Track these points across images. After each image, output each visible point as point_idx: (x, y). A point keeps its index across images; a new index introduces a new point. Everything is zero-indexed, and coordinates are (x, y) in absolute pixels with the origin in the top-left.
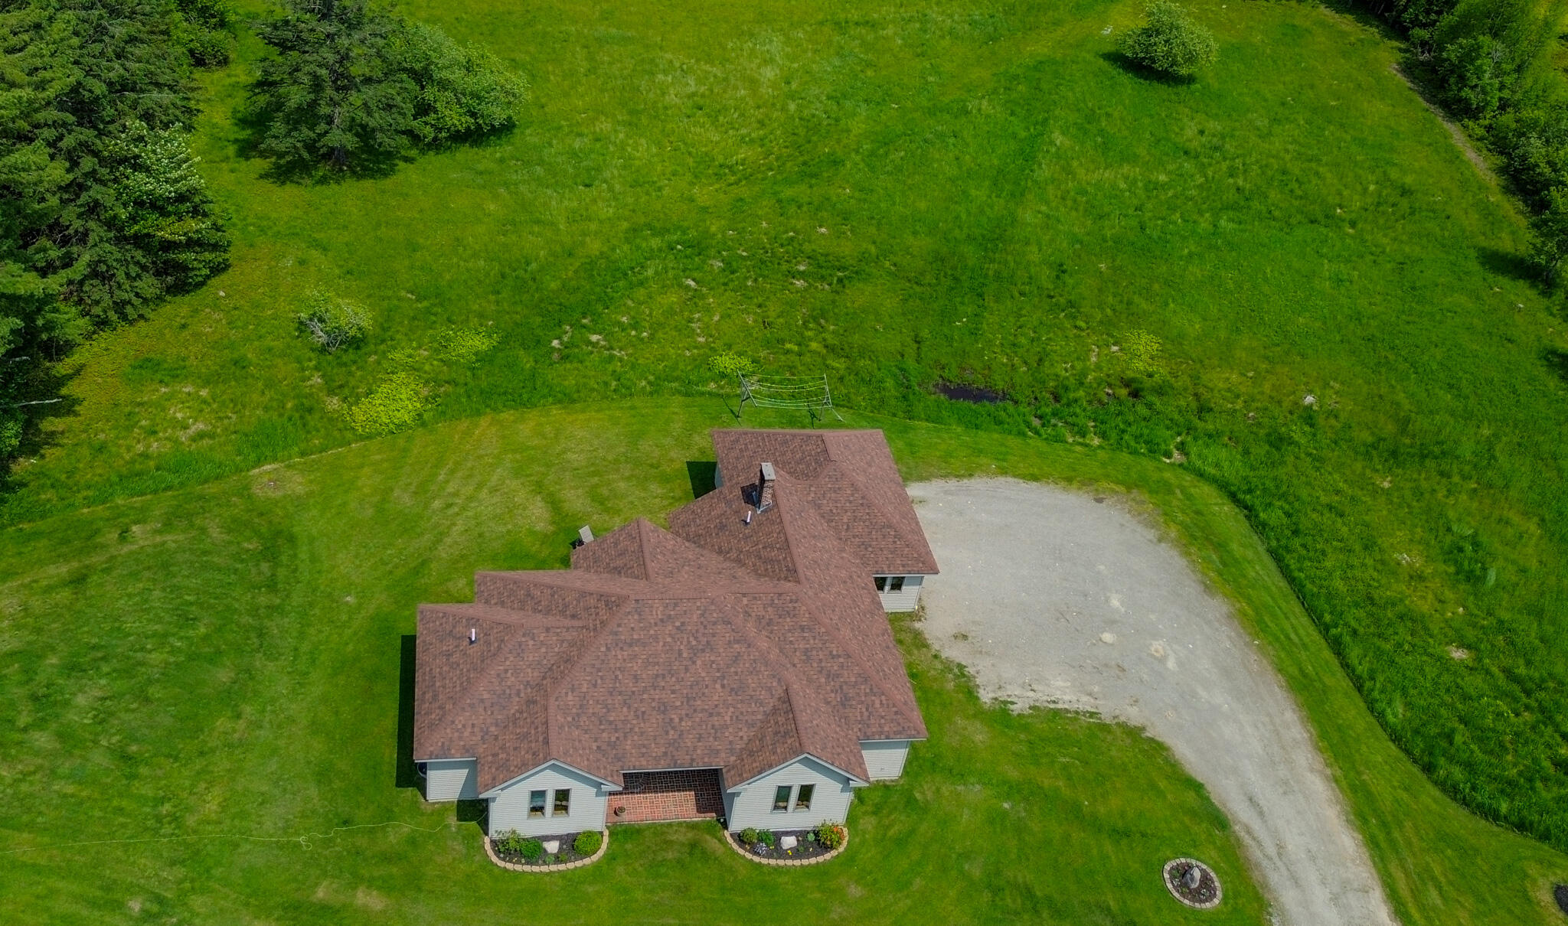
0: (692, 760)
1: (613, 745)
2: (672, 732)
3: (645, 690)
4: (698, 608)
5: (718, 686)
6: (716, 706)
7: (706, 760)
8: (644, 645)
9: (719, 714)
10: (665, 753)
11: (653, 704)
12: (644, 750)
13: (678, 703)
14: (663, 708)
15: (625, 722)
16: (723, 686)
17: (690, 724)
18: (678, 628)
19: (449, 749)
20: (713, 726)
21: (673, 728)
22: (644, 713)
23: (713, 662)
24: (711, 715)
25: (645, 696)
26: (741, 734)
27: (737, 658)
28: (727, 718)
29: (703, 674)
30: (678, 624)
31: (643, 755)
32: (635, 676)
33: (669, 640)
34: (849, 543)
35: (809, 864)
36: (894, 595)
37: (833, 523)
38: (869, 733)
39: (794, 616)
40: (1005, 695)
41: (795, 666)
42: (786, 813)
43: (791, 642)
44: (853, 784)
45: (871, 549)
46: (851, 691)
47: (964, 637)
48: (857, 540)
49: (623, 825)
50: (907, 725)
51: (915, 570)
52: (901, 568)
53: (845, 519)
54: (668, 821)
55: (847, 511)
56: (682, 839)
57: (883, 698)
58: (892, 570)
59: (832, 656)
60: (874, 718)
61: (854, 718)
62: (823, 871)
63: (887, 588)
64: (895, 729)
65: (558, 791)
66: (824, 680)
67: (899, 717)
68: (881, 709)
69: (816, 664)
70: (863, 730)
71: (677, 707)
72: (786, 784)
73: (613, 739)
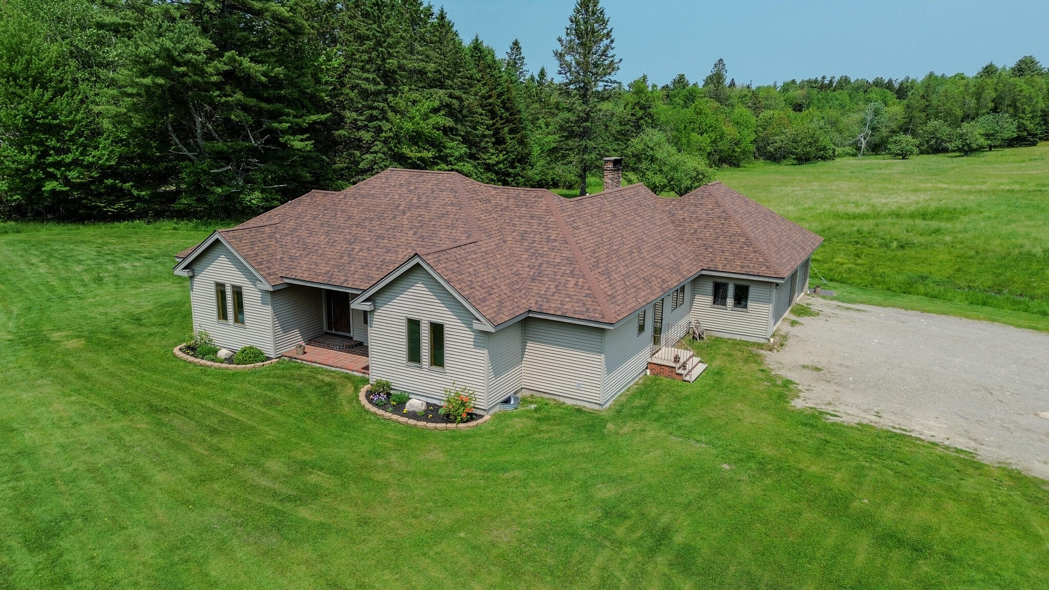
0: (346, 280)
1: (292, 259)
2: (346, 258)
3: (350, 226)
6: (398, 246)
8: (374, 198)
10: (328, 272)
11: (348, 237)
12: (313, 266)
13: (368, 239)
14: (353, 241)
15: (316, 245)
16: (415, 234)
17: (365, 254)
18: (410, 191)
21: (349, 256)
22: (335, 241)
23: (420, 216)
24: (388, 251)
25: (346, 231)
29: (406, 222)
30: (412, 188)
32: (350, 217)
33: (397, 197)
34: (690, 243)
35: (415, 426)
36: (739, 314)
37: (681, 228)
38: (545, 306)
39: (531, 207)
40: (830, 409)
41: (505, 242)
42: (420, 367)
43: (514, 225)
44: (477, 326)
45: (711, 250)
46: (549, 269)
47: (817, 369)
48: (700, 242)
49: (296, 362)
50: (594, 307)
51: (755, 272)
52: (739, 269)
53: (695, 226)
54: (333, 369)
55: (700, 220)
56: (327, 379)
57: (581, 280)
58: (728, 268)
59: (548, 240)
60: (560, 295)
61: (537, 291)
62: (422, 435)
63: (730, 301)
64: (577, 309)
65: (234, 287)
66: (526, 257)
67: (589, 299)
68: (572, 290)
69: (527, 244)
70: (540, 303)
71: (364, 242)
72: (415, 317)
73: (297, 255)
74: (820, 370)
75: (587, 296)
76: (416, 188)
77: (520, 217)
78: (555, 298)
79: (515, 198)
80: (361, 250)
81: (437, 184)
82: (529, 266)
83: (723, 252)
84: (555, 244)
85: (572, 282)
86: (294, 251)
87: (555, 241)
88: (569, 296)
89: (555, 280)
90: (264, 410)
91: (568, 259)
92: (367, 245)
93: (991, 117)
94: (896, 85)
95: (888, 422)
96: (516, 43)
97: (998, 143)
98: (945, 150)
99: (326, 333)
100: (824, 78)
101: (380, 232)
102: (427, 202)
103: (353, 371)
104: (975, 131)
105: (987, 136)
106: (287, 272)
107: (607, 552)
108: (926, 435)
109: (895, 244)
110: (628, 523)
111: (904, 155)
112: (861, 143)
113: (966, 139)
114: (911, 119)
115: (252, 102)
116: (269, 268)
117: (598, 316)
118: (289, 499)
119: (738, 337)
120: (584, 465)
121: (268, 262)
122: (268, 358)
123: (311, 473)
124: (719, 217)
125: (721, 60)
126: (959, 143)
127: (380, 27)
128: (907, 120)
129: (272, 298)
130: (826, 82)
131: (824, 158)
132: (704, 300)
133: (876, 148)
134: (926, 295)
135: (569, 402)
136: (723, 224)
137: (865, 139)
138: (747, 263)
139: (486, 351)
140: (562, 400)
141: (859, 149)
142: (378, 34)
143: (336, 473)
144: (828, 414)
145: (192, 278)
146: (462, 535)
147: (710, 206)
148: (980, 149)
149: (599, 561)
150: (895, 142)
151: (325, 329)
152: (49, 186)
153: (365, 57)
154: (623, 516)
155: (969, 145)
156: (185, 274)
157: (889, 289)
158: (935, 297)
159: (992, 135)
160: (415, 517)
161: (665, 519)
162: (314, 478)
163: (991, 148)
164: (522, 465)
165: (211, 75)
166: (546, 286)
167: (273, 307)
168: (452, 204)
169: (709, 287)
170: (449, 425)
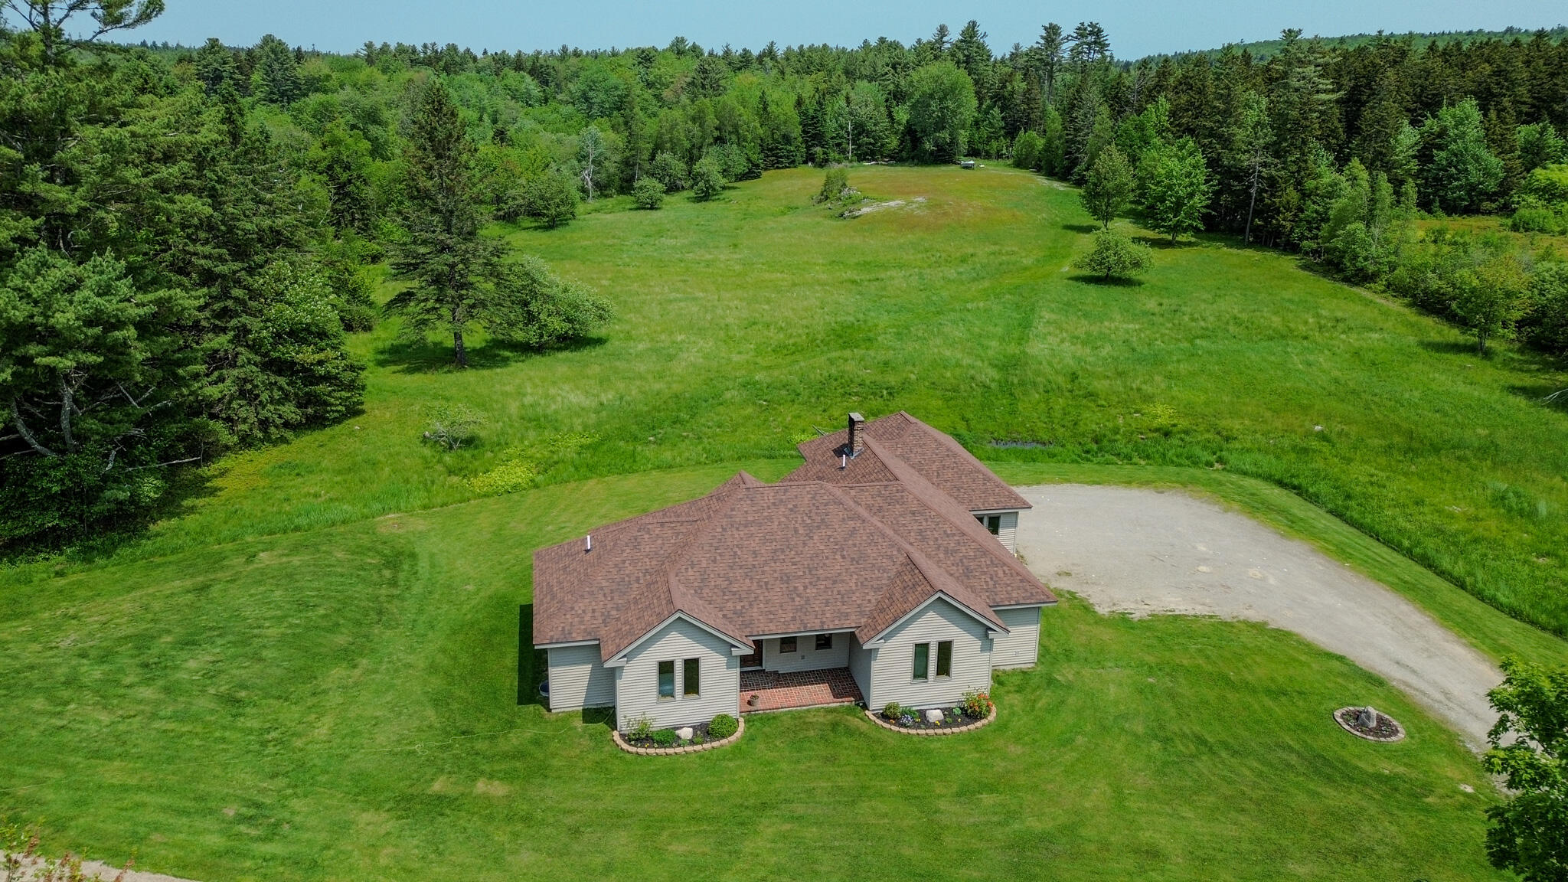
0: (823, 623)
1: (739, 613)
2: (798, 599)
3: (766, 563)
4: (808, 492)
5: (838, 557)
6: (839, 574)
7: (837, 622)
8: (760, 525)
9: (843, 581)
10: (794, 619)
11: (776, 575)
13: (800, 574)
14: (786, 578)
15: (749, 592)
16: (843, 557)
17: (815, 591)
18: (791, 510)
19: (570, 633)
20: (839, 593)
21: (799, 595)
22: (766, 583)
23: (830, 536)
24: (835, 582)
26: (868, 597)
27: (853, 532)
28: (852, 584)
29: (822, 547)
31: (771, 621)
32: (754, 552)
40: (1121, 609)
42: (926, 681)
43: (904, 525)
45: (963, 490)
46: (972, 564)
47: (1067, 574)
49: (758, 714)
50: (1035, 590)
51: (1009, 505)
52: (995, 505)
58: (987, 506)
60: (1000, 586)
61: (980, 587)
64: (1024, 595)
65: (686, 661)
66: (943, 555)
67: (1025, 584)
68: (1006, 578)
69: (932, 542)
71: (799, 577)
72: (924, 641)
73: (739, 608)
77: (901, 515)
78: (999, 589)
82: (953, 565)
83: (973, 491)
84: (956, 538)
86: (729, 604)
87: (954, 535)
89: (985, 573)
91: (978, 550)
93: (720, 149)
98: (680, 190)
104: (712, 168)
111: (653, 204)
112: (588, 184)
114: (638, 150)
117: (1044, 598)
128: (634, 152)
133: (605, 189)
135: (1008, 668)
137: (591, 179)
138: (998, 498)
139: (991, 653)
140: (1002, 668)
141: (585, 191)
166: (983, 580)
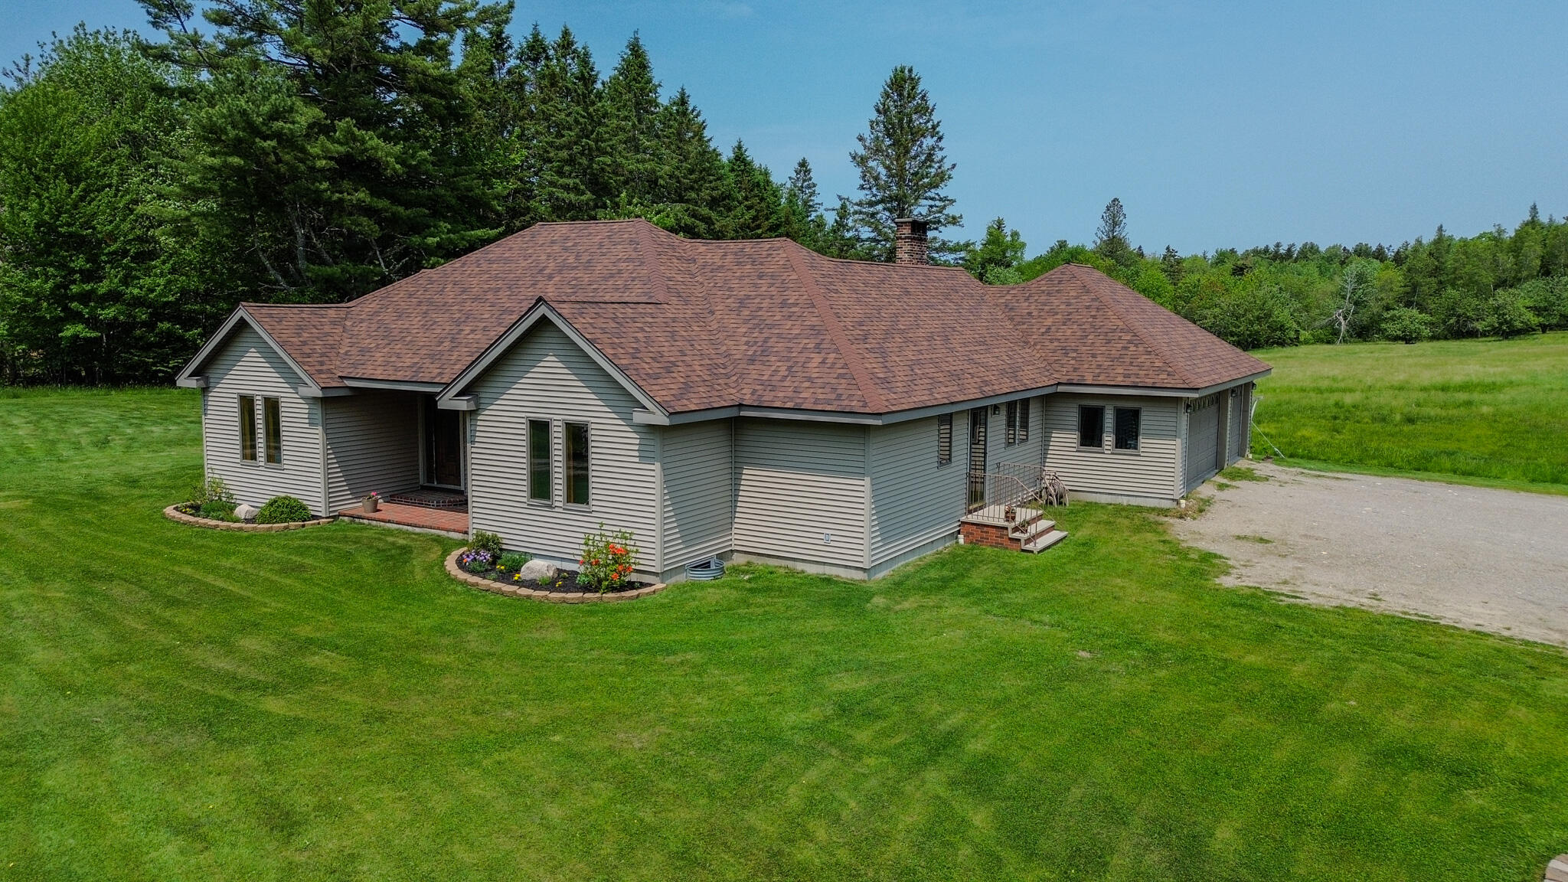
10: (414, 365)
12: (393, 359)
18: (565, 249)
25: (455, 308)
30: (569, 244)
33: (543, 258)
34: (1038, 347)
35: (529, 597)
36: (1124, 460)
37: (1025, 326)
38: (768, 398)
39: (761, 264)
40: (1285, 589)
41: (712, 313)
42: (550, 506)
43: (730, 289)
44: (639, 417)
45: (1075, 355)
46: (780, 345)
47: (1262, 540)
48: (1056, 344)
49: (361, 524)
50: (850, 392)
51: (1149, 382)
52: (1120, 379)
53: (1049, 322)
54: (417, 530)
55: (1057, 313)
56: (401, 542)
57: (833, 355)
58: (1102, 380)
59: (784, 304)
60: (794, 379)
61: (756, 377)
62: (539, 609)
63: (1109, 439)
64: (821, 396)
65: (267, 400)
66: (744, 330)
67: (843, 381)
68: (817, 370)
69: (747, 313)
70: (760, 393)
72: (541, 416)
73: (371, 346)
74: (1267, 542)
75: (840, 376)
76: (575, 245)
77: (741, 278)
78: (786, 384)
79: (736, 254)
80: (472, 331)
81: (609, 237)
82: (747, 343)
83: (1094, 356)
84: (794, 309)
85: (817, 359)
86: (368, 341)
87: (795, 305)
88: (809, 379)
90: (275, 578)
91: (812, 327)
92: (484, 324)
93: (1541, 283)
94: (1391, 254)
95: (1394, 604)
96: (803, 164)
97: (1555, 321)
98: (1472, 334)
99: (423, 488)
100: (1278, 245)
101: (508, 305)
102: (589, 261)
103: (448, 531)
104: (1519, 302)
105: (1537, 310)
106: (350, 370)
107: (828, 765)
108: (1468, 623)
109: (1398, 417)
110: (879, 725)
111: (1408, 339)
112: (1340, 324)
113: (1504, 314)
114: (1415, 287)
115: (382, 203)
116: (322, 363)
117: (855, 405)
118: (255, 686)
119: (1125, 501)
120: (818, 648)
121: (323, 355)
122: (314, 517)
123: (314, 654)
124: (1088, 307)
125: (1116, 200)
126: (1493, 320)
127: (586, 110)
128: (1408, 289)
129: (325, 413)
130: (1283, 250)
131: (1282, 343)
132: (1065, 440)
133: (1363, 332)
134: (1455, 472)
135: (812, 570)
136: (1094, 317)
137: (1345, 318)
138: (1134, 370)
139: (657, 466)
140: (800, 566)
141: (1336, 333)
142: (582, 120)
143: (359, 654)
144: (1283, 594)
145: (205, 390)
146: (557, 738)
147: (1073, 293)
148: (1526, 331)
149: (813, 775)
150: (1393, 319)
151: (422, 481)
152: (69, 331)
153: (564, 154)
154: (872, 715)
155: (1508, 323)
156: (193, 383)
157: (1391, 465)
158: (1471, 474)
159: (1545, 309)
160: (476, 713)
161: (955, 720)
162: (315, 660)
163: (1544, 328)
164: (702, 646)
165: (319, 157)
166: (773, 368)
167: (325, 430)
168: (627, 260)
169: (1073, 416)
170: (587, 595)
